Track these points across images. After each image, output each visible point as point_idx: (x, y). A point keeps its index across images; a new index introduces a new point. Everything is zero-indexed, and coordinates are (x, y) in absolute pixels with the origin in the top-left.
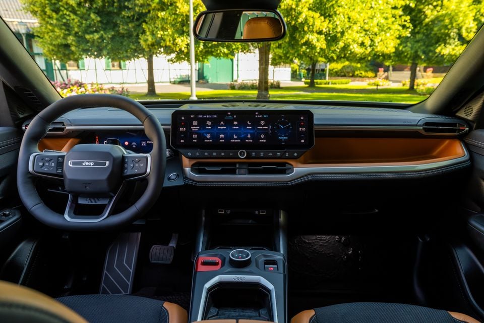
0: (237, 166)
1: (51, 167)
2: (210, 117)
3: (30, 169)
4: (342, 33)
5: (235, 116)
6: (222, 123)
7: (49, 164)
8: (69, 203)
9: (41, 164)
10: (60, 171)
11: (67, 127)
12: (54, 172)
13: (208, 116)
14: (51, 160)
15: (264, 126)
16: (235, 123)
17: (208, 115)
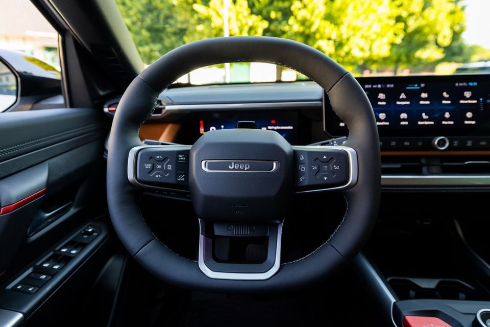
0: (423, 161)
1: (167, 171)
2: (384, 86)
3: (130, 176)
4: (348, 39)
5: (423, 85)
6: (403, 96)
7: (163, 167)
8: (201, 238)
9: (148, 166)
10: (182, 178)
11: (168, 108)
12: (172, 181)
13: (379, 86)
14: (165, 159)
15: (471, 98)
16: (424, 95)
17: (380, 84)
